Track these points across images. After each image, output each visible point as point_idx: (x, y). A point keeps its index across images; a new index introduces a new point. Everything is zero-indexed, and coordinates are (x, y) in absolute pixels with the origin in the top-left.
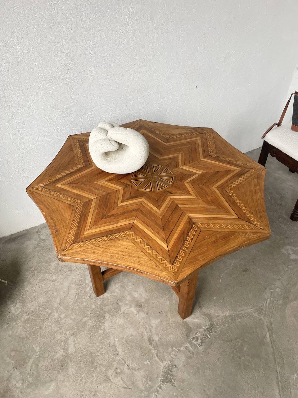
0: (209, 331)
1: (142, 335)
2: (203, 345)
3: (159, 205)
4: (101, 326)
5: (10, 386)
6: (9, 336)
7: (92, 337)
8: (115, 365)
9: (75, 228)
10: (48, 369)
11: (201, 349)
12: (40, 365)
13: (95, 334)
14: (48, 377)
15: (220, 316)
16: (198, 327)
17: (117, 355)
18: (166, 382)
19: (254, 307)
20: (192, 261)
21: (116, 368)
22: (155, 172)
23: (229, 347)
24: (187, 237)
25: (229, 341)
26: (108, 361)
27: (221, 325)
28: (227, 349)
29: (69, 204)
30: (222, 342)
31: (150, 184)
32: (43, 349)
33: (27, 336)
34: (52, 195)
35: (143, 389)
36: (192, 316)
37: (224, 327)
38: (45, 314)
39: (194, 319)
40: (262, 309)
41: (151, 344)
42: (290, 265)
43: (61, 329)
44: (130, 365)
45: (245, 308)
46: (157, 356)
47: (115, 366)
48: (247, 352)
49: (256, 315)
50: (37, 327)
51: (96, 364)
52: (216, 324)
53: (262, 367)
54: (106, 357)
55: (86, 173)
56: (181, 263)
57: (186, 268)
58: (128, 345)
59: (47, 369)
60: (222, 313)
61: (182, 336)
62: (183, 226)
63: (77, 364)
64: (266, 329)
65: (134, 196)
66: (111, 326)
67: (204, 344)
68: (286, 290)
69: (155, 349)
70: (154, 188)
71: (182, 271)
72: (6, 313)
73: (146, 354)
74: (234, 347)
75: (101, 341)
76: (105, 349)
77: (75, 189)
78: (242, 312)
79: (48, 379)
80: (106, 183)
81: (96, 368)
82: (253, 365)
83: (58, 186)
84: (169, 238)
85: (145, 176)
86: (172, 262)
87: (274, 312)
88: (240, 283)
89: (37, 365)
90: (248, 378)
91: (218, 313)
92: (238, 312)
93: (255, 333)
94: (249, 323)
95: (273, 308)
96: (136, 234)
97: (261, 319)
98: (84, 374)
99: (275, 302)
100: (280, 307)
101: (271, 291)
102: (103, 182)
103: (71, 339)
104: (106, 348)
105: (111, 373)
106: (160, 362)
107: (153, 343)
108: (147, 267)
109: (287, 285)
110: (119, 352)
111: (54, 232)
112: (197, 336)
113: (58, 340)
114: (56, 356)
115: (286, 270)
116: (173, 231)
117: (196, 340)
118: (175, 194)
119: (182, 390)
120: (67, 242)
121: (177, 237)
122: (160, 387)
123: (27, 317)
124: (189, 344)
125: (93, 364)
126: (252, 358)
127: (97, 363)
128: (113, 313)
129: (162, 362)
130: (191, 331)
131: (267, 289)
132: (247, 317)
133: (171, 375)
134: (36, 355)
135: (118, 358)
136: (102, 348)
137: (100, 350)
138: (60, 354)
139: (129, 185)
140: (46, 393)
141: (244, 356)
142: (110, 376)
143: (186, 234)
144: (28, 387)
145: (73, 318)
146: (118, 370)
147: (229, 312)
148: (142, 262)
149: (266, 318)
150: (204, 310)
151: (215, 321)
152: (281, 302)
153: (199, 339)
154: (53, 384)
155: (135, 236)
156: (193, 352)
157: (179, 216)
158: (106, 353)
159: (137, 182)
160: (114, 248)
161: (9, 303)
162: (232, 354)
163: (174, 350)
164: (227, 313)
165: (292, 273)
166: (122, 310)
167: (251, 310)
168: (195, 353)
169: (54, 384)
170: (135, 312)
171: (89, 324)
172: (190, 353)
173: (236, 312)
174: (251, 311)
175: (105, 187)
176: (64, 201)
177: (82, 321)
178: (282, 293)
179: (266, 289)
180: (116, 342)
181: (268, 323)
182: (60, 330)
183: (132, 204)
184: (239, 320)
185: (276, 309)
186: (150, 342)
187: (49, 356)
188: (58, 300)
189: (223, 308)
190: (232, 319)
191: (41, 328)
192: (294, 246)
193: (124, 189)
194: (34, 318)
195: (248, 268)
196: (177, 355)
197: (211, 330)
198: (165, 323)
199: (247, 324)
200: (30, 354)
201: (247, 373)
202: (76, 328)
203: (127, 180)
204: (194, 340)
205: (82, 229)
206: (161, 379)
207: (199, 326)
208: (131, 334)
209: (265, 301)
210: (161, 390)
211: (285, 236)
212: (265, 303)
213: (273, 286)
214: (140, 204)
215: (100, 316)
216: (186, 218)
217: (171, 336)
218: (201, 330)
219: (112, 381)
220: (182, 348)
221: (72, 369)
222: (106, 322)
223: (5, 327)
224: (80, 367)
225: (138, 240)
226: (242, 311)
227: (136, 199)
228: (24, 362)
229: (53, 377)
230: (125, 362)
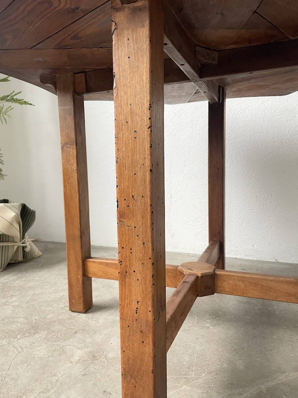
4: (15, 338)
170: (76, 358)
188: (39, 292)
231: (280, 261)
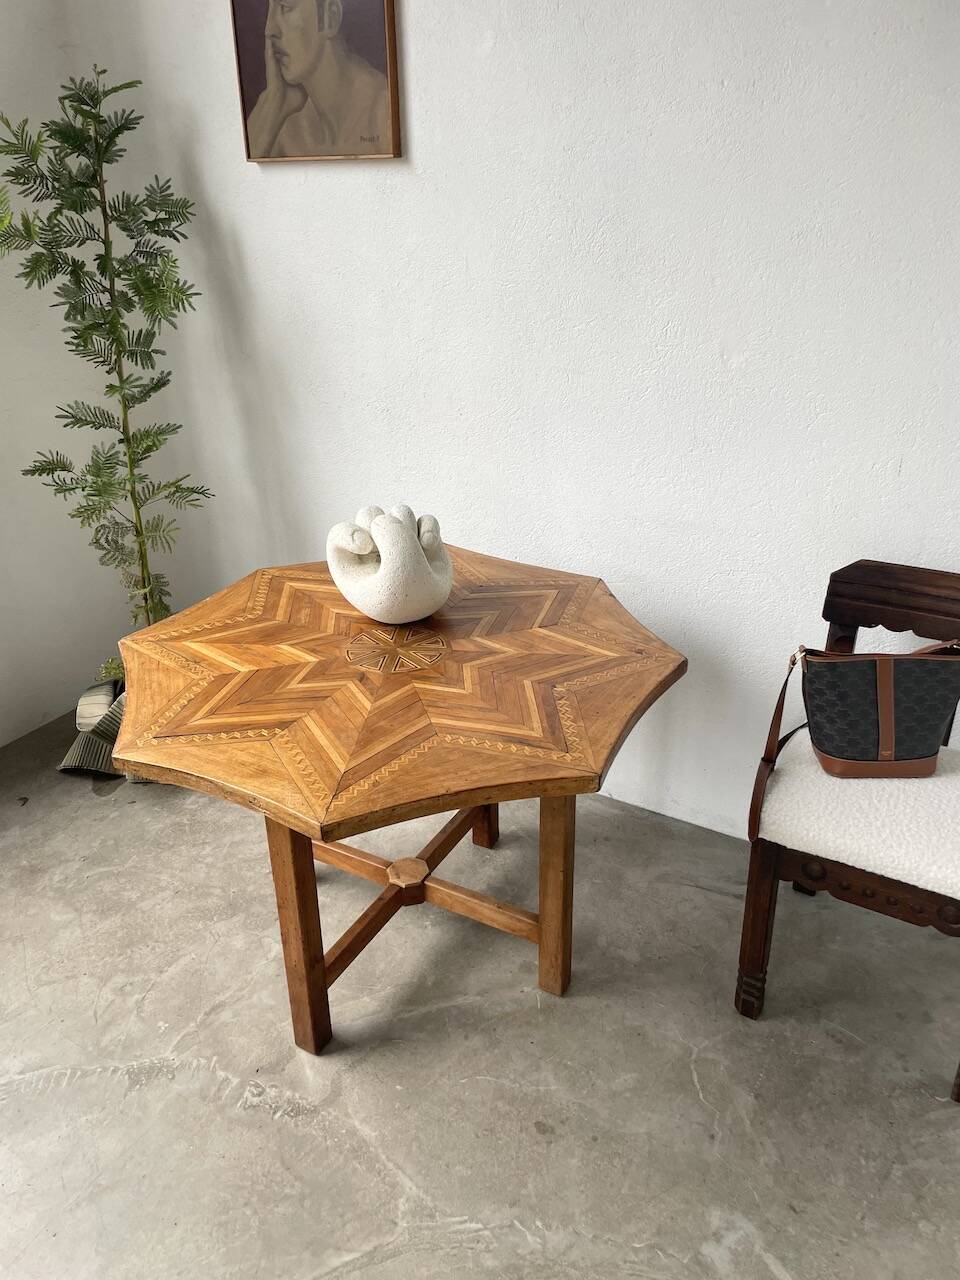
0: (292, 1111)
1: (221, 991)
2: (248, 1111)
3: (313, 679)
4: (212, 920)
5: (52, 870)
6: (141, 822)
7: (182, 918)
8: (138, 978)
9: (189, 631)
11: (238, 1110)
12: (101, 883)
13: (191, 921)
14: (83, 903)
15: (350, 1117)
16: (292, 1082)
17: (161, 972)
18: (130, 1077)
19: (426, 1192)
21: (131, 984)
23: (266, 1170)
25: (283, 1163)
26: (143, 963)
27: (324, 1129)
28: (258, 1168)
29: (246, 608)
30: (275, 1149)
32: (134, 870)
33: (148, 840)
34: (259, 589)
35: (103, 1044)
36: (317, 1060)
37: (320, 1139)
38: (203, 837)
39: (312, 1067)
40: (432, 1216)
41: (206, 1014)
42: (671, 1252)
43: (181, 871)
44: (146, 1002)
45: (409, 1171)
46: (184, 1036)
47: (136, 979)
48: (270, 1216)
49: (402, 1208)
50: (171, 842)
51: (129, 951)
52: (320, 1117)
53: (242, 1267)
54: (150, 958)
58: (188, 977)
59: (98, 894)
60: (363, 1121)
61: (251, 1062)
63: (121, 926)
64: (367, 1247)
65: (318, 649)
66: (220, 934)
67: (251, 1112)
68: (550, 1268)
69: (198, 1026)
73: (182, 1016)
74: (272, 1181)
75: (181, 935)
76: (166, 947)
78: (390, 1165)
79: (78, 905)
81: (120, 955)
82: (238, 1244)
87: (441, 1252)
88: (486, 1130)
89: (99, 880)
90: (197, 1241)
91: (357, 1112)
92: (387, 1157)
93: (339, 1220)
94: (364, 1196)
95: (453, 1248)
97: (396, 1224)
98: (104, 945)
99: (482, 1246)
100: (471, 1265)
101: (516, 1222)
103: (168, 893)
104: (169, 948)
105: (120, 979)
106: (170, 1049)
107: (212, 1016)
109: (573, 1265)
110: (167, 971)
111: (172, 620)
112: (268, 1090)
113: (158, 879)
114: (126, 893)
115: (638, 1246)
117: (255, 1092)
118: (363, 685)
119: (122, 1112)
122: (114, 1071)
123: (185, 821)
124: (237, 1084)
125: (128, 946)
126: (259, 1233)
127: (132, 951)
128: (250, 924)
129: (172, 1052)
130: (274, 1073)
131: (516, 1211)
132: (381, 1185)
133: (149, 1078)
134: (117, 869)
135: (153, 976)
136: (165, 943)
137: (161, 942)
138: (132, 895)
140: (52, 916)
141: (255, 1212)
142: (112, 982)
144: (57, 890)
145: (212, 874)
146: (129, 988)
147: (373, 1134)
149: (407, 1236)
150: (347, 1079)
151: (329, 1113)
152: (489, 1262)
153: (261, 1098)
154: (71, 916)
155: (204, 683)
156: (220, 1098)
158: (158, 954)
162: (250, 1183)
163: (209, 1059)
164: (367, 1132)
165: (638, 1267)
166: (266, 933)
167: (411, 1189)
168: (220, 1103)
170: (272, 955)
171: (210, 901)
172: (215, 1095)
173: (384, 1153)
174: (408, 1189)
176: (251, 601)
177: (211, 889)
178: (528, 1257)
179: (513, 1205)
180: (187, 958)
181: (391, 1246)
182: (179, 871)
183: (294, 655)
184: (361, 1168)
185: (455, 1255)
186: (212, 1010)
187: (123, 884)
188: (238, 837)
189: (378, 1117)
190: (354, 1150)
191: (172, 847)
192: (769, 1246)
193: (332, 634)
194: (188, 829)
195: (558, 1131)
196: (199, 1070)
197: (297, 1114)
198: (270, 1016)
199: (358, 1191)
200: (117, 861)
201: (211, 1234)
202: (193, 888)
204: (253, 1089)
205: (192, 636)
206: (132, 1066)
207: (294, 1085)
208: (216, 973)
209: (466, 1218)
210: (109, 1074)
211: (795, 1203)
212: (458, 1219)
213: (539, 1223)
215: (232, 908)
217: (243, 1041)
218: (288, 1093)
219: (103, 989)
220: (221, 1074)
221: (112, 922)
223: (156, 809)
224: (116, 932)
225: (196, 689)
226: (394, 1164)
228: (100, 863)
229: (85, 909)
230: (150, 990)
231: (615, 797)
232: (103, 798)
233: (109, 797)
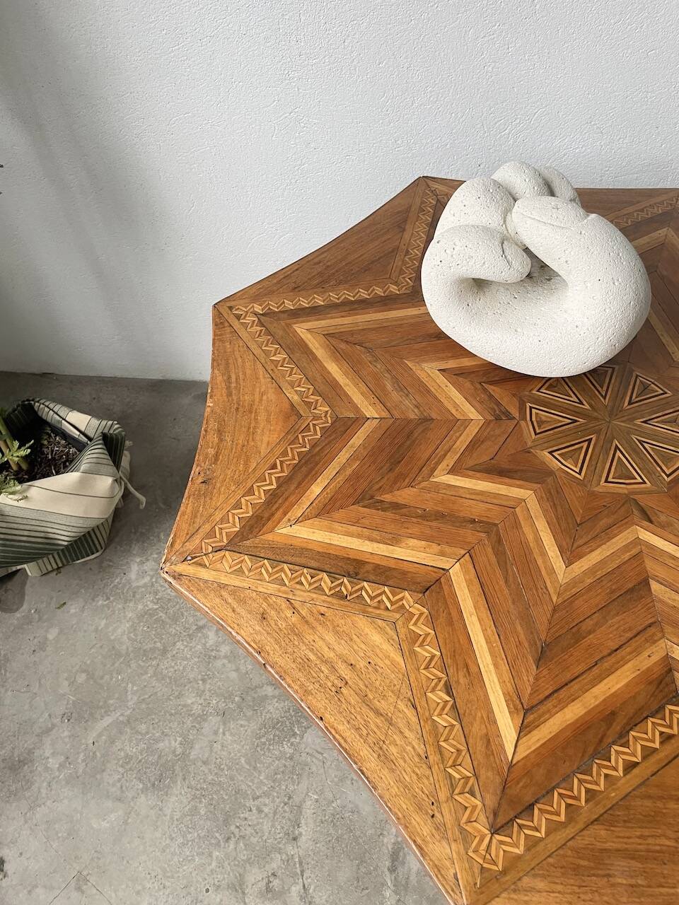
1: (383, 830)
3: (575, 546)
4: (294, 735)
5: (37, 753)
6: (96, 630)
7: (259, 749)
8: (276, 863)
9: (259, 497)
10: (128, 767)
12: (118, 744)
13: (271, 747)
14: (119, 785)
17: (295, 839)
20: (579, 866)
21: (274, 874)
22: (630, 403)
24: (614, 743)
26: (264, 838)
29: (292, 405)
31: (585, 445)
32: (144, 706)
33: (128, 654)
34: (267, 353)
38: (191, 620)
41: (392, 870)
43: (204, 681)
44: (311, 891)
47: (274, 865)
50: (158, 645)
51: (233, 828)
54: (266, 826)
55: (402, 319)
56: (532, 844)
57: (540, 884)
58: (332, 831)
59: (127, 763)
62: (627, 685)
63: (195, 797)
65: (505, 466)
66: (319, 750)
69: (396, 892)
70: (593, 469)
71: (519, 884)
72: (118, 571)
73: (367, 889)
75: (276, 774)
76: (273, 801)
77: (336, 360)
79: (115, 791)
80: (441, 380)
81: (229, 838)
83: (299, 330)
84: (543, 708)
85: (587, 407)
86: (501, 820)
89: (112, 741)
96: (432, 621)
98: (196, 834)
102: (430, 372)
104: (278, 800)
105: (254, 877)
107: (400, 870)
108: (399, 781)
110: (300, 834)
111: (200, 480)
113: (185, 706)
114: (161, 745)
116: (575, 686)
118: (662, 528)
120: (211, 534)
121: (577, 720)
123: (151, 605)
125: (226, 822)
127: (237, 827)
134: (122, 715)
135: (291, 849)
136: (266, 794)
137: (261, 796)
138: (172, 744)
139: (510, 417)
140: (95, 824)
142: (250, 886)
143: (617, 727)
144: (68, 781)
145: (242, 668)
146: (276, 883)
148: (393, 750)
155: (422, 629)
157: (629, 635)
158: (271, 815)
159: (544, 418)
160: (330, 637)
161: (136, 549)
169: (120, 812)
171: (270, 708)
175: (429, 391)
176: (285, 387)
177: (259, 690)
180: (309, 803)
182: (200, 682)
183: (482, 493)
186: (393, 861)
187: (147, 733)
191: (164, 651)
193: (487, 423)
194: (164, 616)
200: (111, 702)
202: (237, 699)
203: (514, 395)
205: (277, 509)
208: (357, 806)
214: (511, 508)
216: (655, 658)
219: (247, 900)
221: (177, 800)
222: (309, 730)
223: (100, 602)
224: (195, 808)
225: (425, 652)
227: (507, 480)
228: (91, 714)
229: (130, 794)
230: (302, 872)
232: (18, 615)
233: (25, 606)
